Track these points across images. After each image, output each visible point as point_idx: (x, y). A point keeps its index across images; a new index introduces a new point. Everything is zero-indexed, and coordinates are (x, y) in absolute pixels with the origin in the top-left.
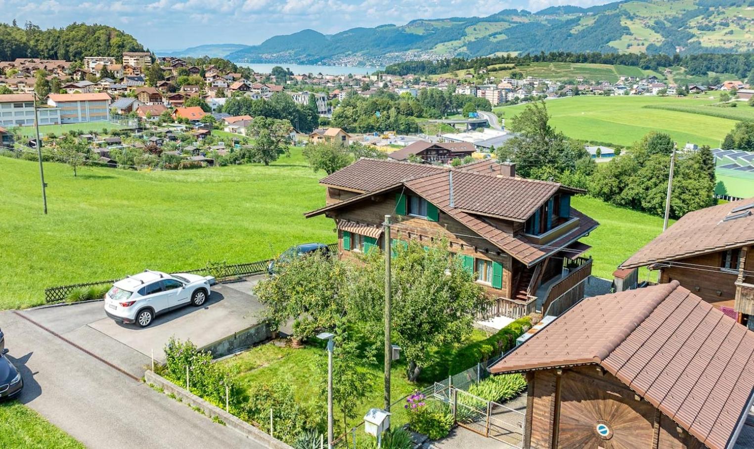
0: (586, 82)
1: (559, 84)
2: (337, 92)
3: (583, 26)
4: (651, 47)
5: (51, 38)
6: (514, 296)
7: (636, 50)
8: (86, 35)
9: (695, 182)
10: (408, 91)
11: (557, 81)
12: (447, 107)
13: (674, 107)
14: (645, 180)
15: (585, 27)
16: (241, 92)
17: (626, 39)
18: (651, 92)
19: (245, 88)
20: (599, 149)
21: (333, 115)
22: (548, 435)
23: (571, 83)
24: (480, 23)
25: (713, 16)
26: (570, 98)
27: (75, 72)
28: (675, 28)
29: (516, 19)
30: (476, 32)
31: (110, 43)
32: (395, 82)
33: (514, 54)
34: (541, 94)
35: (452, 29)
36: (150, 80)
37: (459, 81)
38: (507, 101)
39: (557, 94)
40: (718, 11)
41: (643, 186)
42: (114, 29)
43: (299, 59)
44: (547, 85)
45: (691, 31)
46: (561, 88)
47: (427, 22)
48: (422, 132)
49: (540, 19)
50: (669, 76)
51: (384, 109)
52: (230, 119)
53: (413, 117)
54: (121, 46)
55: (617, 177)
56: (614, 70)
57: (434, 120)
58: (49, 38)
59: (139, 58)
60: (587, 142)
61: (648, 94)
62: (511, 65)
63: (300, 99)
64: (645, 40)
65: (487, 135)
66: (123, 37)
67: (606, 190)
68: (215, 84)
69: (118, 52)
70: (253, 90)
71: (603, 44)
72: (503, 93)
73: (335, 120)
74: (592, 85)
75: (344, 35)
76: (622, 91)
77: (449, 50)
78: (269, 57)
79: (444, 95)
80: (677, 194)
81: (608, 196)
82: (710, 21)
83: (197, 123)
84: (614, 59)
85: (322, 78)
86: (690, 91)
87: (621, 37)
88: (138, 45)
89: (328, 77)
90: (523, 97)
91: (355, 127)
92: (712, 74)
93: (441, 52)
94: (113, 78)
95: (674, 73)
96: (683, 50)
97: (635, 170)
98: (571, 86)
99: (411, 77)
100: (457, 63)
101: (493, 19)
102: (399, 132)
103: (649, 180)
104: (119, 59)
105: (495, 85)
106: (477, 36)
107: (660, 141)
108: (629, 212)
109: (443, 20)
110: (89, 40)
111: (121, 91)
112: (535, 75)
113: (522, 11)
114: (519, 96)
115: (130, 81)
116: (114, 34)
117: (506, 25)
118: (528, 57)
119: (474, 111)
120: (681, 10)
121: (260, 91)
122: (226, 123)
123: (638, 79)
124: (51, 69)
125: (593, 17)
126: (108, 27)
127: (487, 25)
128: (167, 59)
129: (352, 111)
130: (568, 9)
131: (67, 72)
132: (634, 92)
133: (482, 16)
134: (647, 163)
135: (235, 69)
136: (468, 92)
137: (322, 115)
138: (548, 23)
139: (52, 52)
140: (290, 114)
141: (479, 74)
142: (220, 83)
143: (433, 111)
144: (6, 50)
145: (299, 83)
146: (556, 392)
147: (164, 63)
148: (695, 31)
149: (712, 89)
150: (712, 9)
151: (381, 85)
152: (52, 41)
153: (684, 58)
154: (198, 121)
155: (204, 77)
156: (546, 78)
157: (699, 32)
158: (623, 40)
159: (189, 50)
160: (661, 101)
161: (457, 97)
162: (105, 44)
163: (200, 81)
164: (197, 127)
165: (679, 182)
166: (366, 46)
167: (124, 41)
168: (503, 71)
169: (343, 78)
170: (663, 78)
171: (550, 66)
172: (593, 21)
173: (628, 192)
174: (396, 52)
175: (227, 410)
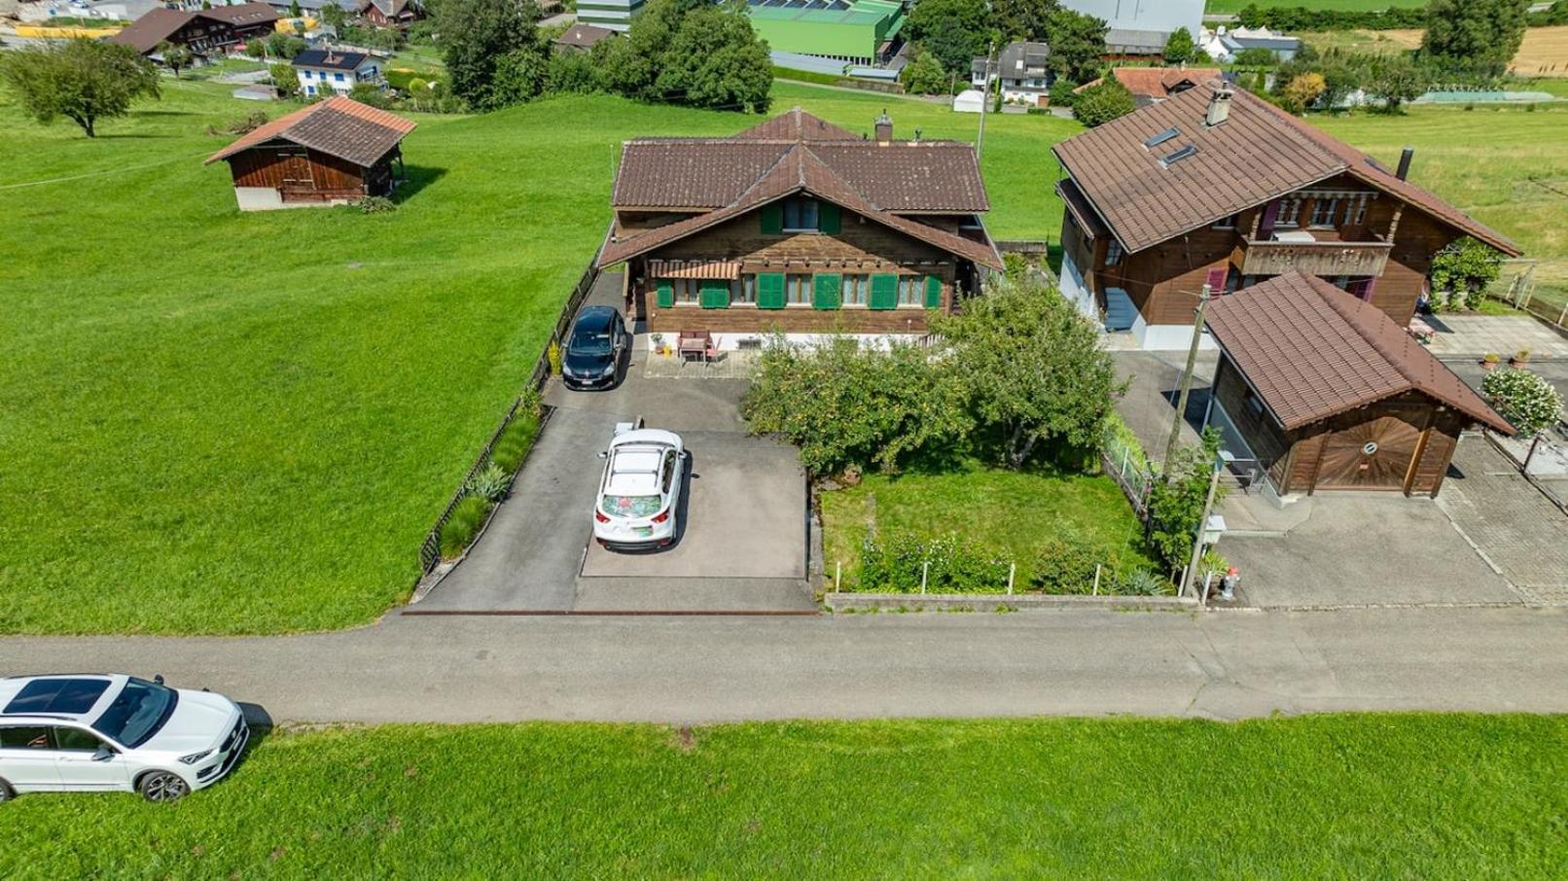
22: (1312, 472)
41: (687, 65)
55: (645, 54)
81: (632, 88)
103: (692, 54)
173: (667, 78)
175: (1010, 592)
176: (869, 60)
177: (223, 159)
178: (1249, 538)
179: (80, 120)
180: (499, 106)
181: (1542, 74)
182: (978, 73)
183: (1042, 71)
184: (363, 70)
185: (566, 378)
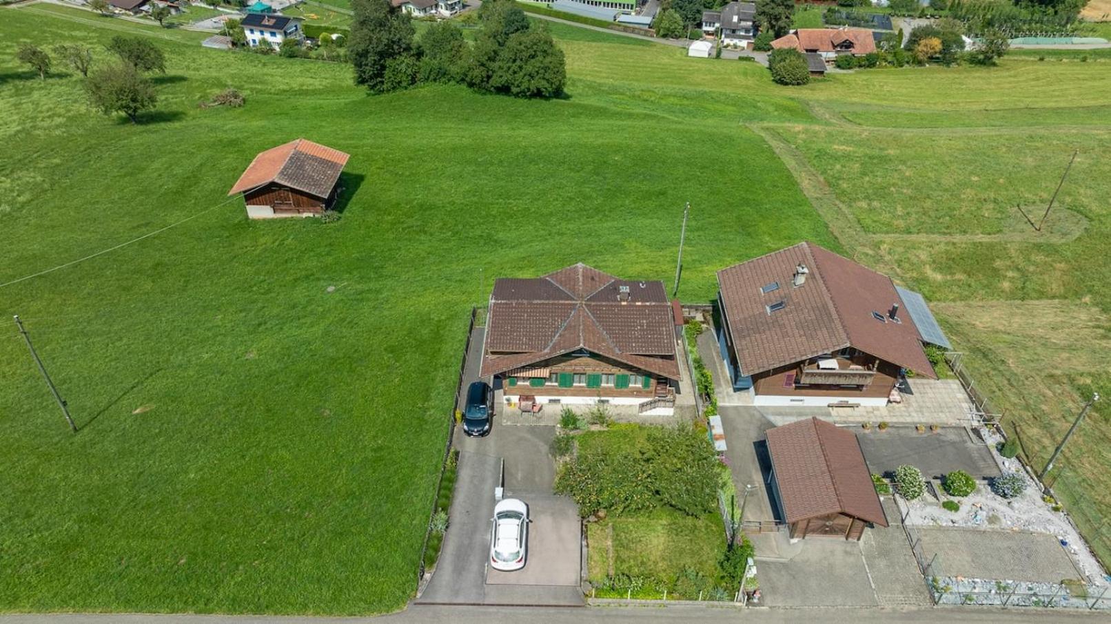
175: (665, 598)
176: (632, 6)
177: (241, 193)
178: (772, 563)
180: (388, 91)
181: (1104, 19)
182: (706, 23)
183: (750, 23)
184: (288, 29)
185: (465, 431)
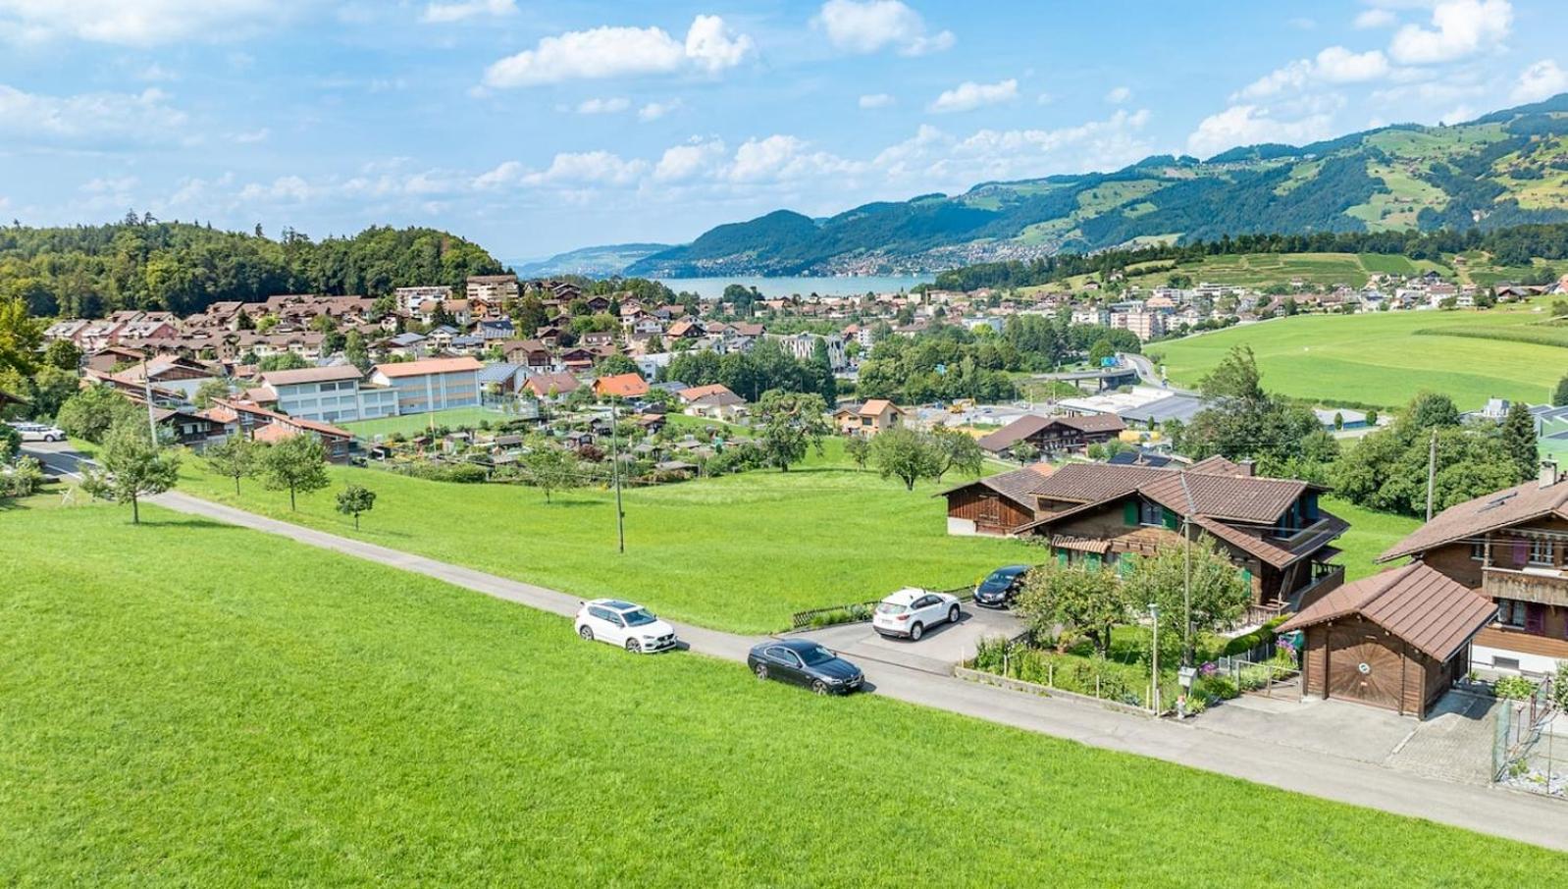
0: (1308, 288)
1: (1258, 293)
2: (852, 328)
3: (1297, 180)
4: (1426, 215)
5: (332, 257)
6: (1265, 601)
7: (1397, 223)
8: (395, 247)
9: (1491, 468)
10: (986, 321)
11: (1254, 289)
12: (1059, 348)
13: (1470, 331)
14: (1415, 467)
15: (1301, 183)
16: (689, 340)
17: (1378, 201)
18: (1429, 303)
19: (696, 332)
20: (1339, 415)
21: (860, 374)
22: (1322, 680)
23: (1280, 291)
24: (1104, 184)
25: (1538, 152)
26: (1280, 320)
27: (383, 318)
28: (1467, 177)
29: (1171, 173)
30: (1097, 201)
31: (440, 261)
32: (955, 304)
33: (1171, 240)
34: (1229, 316)
35: (1051, 197)
36: (523, 326)
37: (1072, 297)
38: (1166, 333)
39: (1256, 314)
40: (1547, 142)
41: (1411, 477)
42: (447, 235)
43: (767, 266)
44: (1236, 296)
45: (1498, 180)
46: (1264, 302)
47: (1004, 187)
48: (1020, 397)
49: (1216, 171)
50: (1462, 270)
51: (950, 359)
52: (687, 393)
53: (1004, 372)
54: (462, 265)
55: (1371, 464)
56: (1359, 263)
57: (1040, 376)
58: (327, 257)
59: (496, 286)
60: (1317, 401)
61: (1423, 307)
62: (1168, 263)
63: (795, 347)
64: (1415, 201)
65: (1138, 398)
66: (464, 249)
67: (1355, 486)
68: (641, 328)
69: (456, 276)
70: (709, 335)
71: (1336, 211)
72: (1159, 317)
73: (865, 383)
74: (1319, 292)
75: (850, 218)
76: (1374, 305)
77: (1048, 237)
78: (710, 264)
79: (1054, 327)
80: (1464, 487)
81: (1359, 496)
82: (1534, 162)
83: (637, 404)
84: (1358, 242)
85: (819, 303)
86: (1499, 299)
87: (1369, 197)
88: (492, 262)
89: (829, 301)
90: (1194, 322)
91: (902, 395)
92: (1539, 263)
93: (1033, 243)
94: (455, 325)
95: (1470, 263)
96: (1486, 216)
97: (1399, 453)
98: (1282, 297)
99: (983, 294)
100: (1067, 264)
101: (1128, 175)
102: (981, 400)
103: (1420, 468)
104: (460, 290)
105: (1141, 302)
106: (1100, 208)
107: (1435, 406)
108: (1392, 519)
109: (1034, 181)
110: (401, 258)
111: (474, 349)
112: (1213, 279)
113: (1183, 158)
114: (1188, 322)
115: (488, 329)
116: (447, 243)
117: (1152, 185)
118: (1198, 246)
119: (1111, 354)
120: (1478, 143)
121: (721, 336)
122: (683, 400)
123: (1404, 278)
124: (339, 313)
125: (1316, 163)
126: (435, 231)
127: (1117, 186)
128: (545, 284)
129: (893, 365)
130: (1269, 151)
131: (367, 317)
132: (1397, 304)
133: (1106, 171)
134: (1417, 441)
135: (671, 299)
136: (1094, 318)
137: (838, 376)
138: (1233, 178)
139: (333, 282)
140: (787, 376)
141: (1109, 282)
142: (649, 326)
143: (1038, 357)
144: (250, 281)
145: (778, 314)
146: (1327, 644)
147: (540, 292)
148: (1505, 181)
149: (1539, 293)
150: (1534, 138)
151: (930, 310)
152: (334, 261)
153: (1487, 234)
154: (638, 399)
155: (618, 314)
156: (1234, 283)
157: (1514, 182)
158: (1373, 204)
159: (559, 258)
160: (1447, 320)
161: (1077, 330)
162: (432, 263)
163: (610, 322)
164: (640, 410)
165: (1467, 468)
166: (893, 236)
167: (466, 255)
168: (1154, 275)
169: (857, 301)
170: (1451, 273)
171: (1241, 261)
172: (1315, 171)
173: (1390, 487)
174: (949, 244)
175: (1049, 685)
177: (944, 495)
179: (906, 478)
